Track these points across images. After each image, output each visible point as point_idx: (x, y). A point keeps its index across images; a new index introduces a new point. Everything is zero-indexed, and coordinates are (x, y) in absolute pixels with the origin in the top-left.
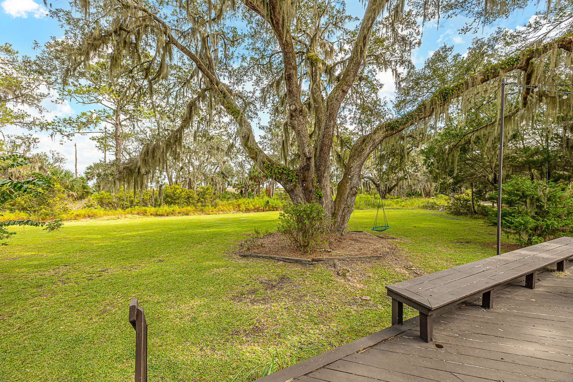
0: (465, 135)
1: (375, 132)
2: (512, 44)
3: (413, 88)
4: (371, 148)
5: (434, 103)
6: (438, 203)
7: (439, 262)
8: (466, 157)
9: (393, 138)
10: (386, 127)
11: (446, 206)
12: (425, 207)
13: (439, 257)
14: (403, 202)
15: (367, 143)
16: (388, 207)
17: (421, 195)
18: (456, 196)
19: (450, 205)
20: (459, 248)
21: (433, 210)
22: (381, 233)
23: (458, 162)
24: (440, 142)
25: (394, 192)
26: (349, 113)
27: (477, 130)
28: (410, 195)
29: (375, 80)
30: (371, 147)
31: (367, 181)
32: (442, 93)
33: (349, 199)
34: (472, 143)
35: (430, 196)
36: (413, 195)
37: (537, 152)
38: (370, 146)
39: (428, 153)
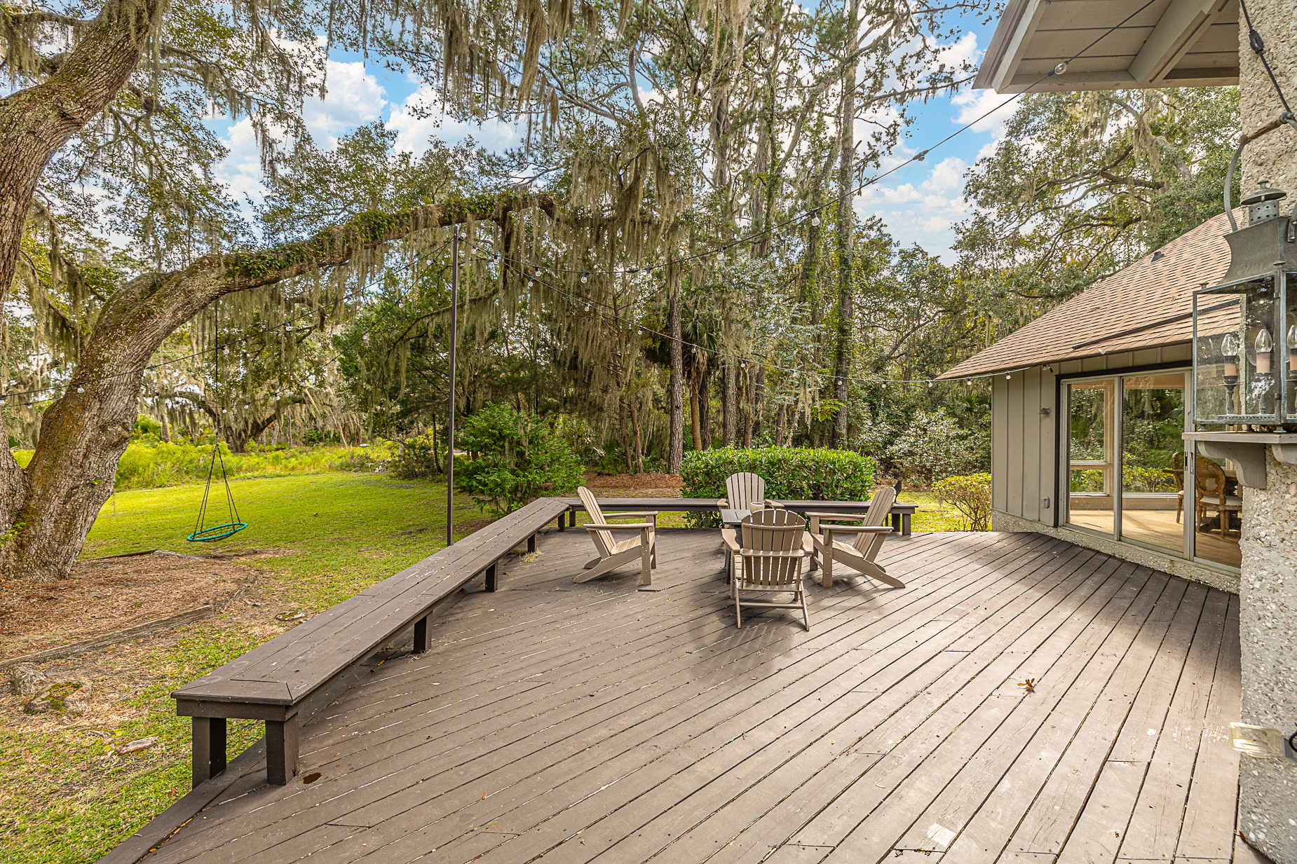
0: (418, 320)
1: (192, 272)
2: (490, 174)
3: (309, 189)
4: (180, 314)
5: (351, 237)
6: (373, 456)
7: (362, 584)
8: (421, 363)
9: (255, 298)
10: (227, 264)
11: (389, 462)
12: (345, 467)
13: (363, 572)
14: (293, 459)
15: (165, 296)
16: (249, 474)
17: (337, 439)
18: (408, 441)
19: (397, 459)
20: (405, 545)
21: (363, 471)
22: (220, 544)
23: (408, 372)
24: (373, 324)
25: (271, 435)
26: (106, 192)
27: (438, 313)
28: (313, 440)
29: (202, 128)
30: (178, 309)
31: (183, 406)
32: (369, 221)
33: (92, 459)
34: (430, 336)
35: (358, 441)
36: (321, 440)
37: (523, 365)
38: (175, 306)
39: (348, 346)
